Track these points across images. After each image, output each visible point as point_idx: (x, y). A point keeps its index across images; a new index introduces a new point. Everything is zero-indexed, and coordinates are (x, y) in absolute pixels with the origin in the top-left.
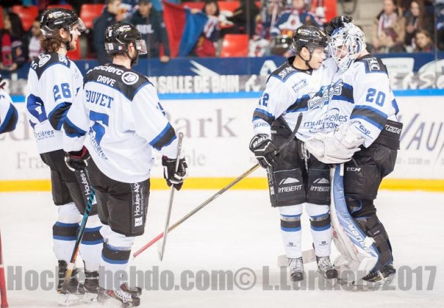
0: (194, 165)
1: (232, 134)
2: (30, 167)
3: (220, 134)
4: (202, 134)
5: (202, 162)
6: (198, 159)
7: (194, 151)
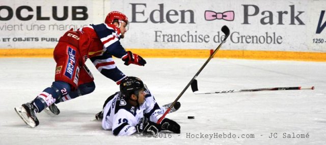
0: (274, 43)
1: (301, 23)
2: (164, 41)
3: (292, 23)
4: (280, 22)
5: (280, 41)
6: (277, 39)
7: (274, 33)
